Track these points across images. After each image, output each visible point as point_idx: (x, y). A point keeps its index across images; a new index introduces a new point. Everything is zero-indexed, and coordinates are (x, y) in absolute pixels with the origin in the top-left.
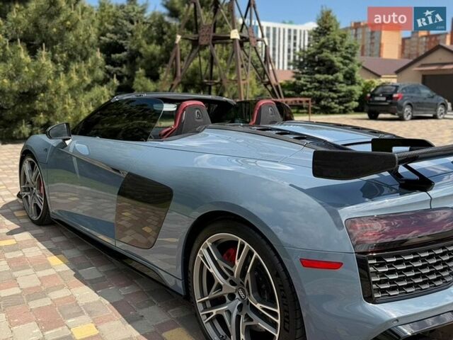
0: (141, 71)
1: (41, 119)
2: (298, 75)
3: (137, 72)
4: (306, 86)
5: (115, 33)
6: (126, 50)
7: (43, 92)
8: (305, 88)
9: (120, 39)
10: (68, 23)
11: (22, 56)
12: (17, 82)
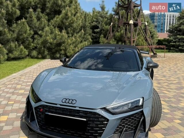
0: (102, 35)
1: (63, 52)
2: (170, 36)
3: (101, 36)
4: (172, 40)
5: (96, 22)
6: (99, 28)
7: (64, 44)
8: (172, 41)
9: (97, 24)
10: (72, 21)
11: (57, 32)
12: (55, 40)
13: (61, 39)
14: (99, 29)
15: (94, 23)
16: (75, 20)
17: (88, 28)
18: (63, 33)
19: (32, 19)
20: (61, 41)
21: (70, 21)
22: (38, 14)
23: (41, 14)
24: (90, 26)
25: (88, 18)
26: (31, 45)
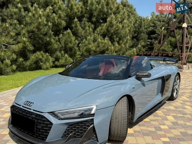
9: (154, 29)
10: (117, 28)
11: (99, 40)
12: (99, 48)
13: (104, 46)
14: (156, 34)
15: (151, 28)
16: (120, 27)
17: (144, 33)
18: (106, 41)
19: (77, 28)
20: (104, 48)
21: (115, 28)
22: (84, 23)
23: (87, 24)
24: (147, 31)
25: (144, 23)
26: (77, 53)
